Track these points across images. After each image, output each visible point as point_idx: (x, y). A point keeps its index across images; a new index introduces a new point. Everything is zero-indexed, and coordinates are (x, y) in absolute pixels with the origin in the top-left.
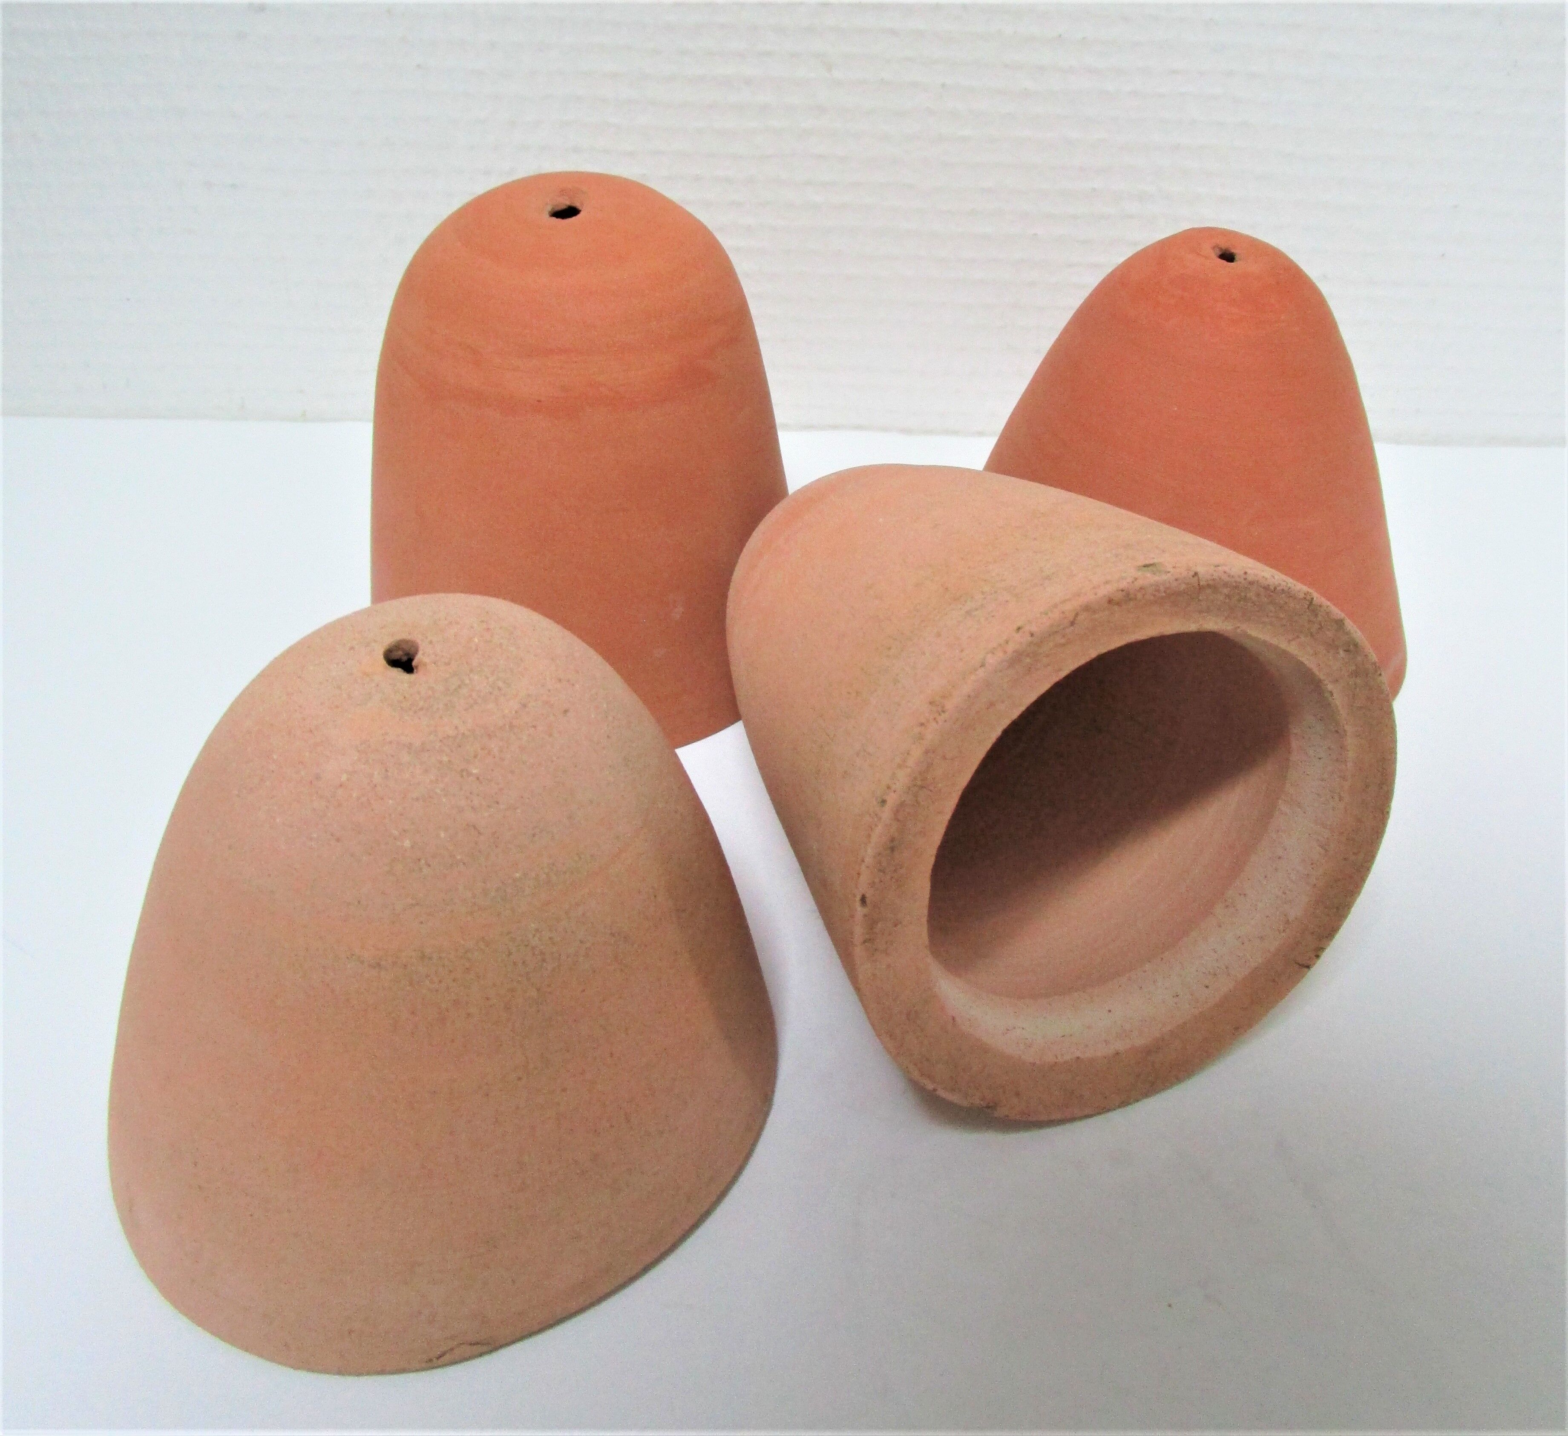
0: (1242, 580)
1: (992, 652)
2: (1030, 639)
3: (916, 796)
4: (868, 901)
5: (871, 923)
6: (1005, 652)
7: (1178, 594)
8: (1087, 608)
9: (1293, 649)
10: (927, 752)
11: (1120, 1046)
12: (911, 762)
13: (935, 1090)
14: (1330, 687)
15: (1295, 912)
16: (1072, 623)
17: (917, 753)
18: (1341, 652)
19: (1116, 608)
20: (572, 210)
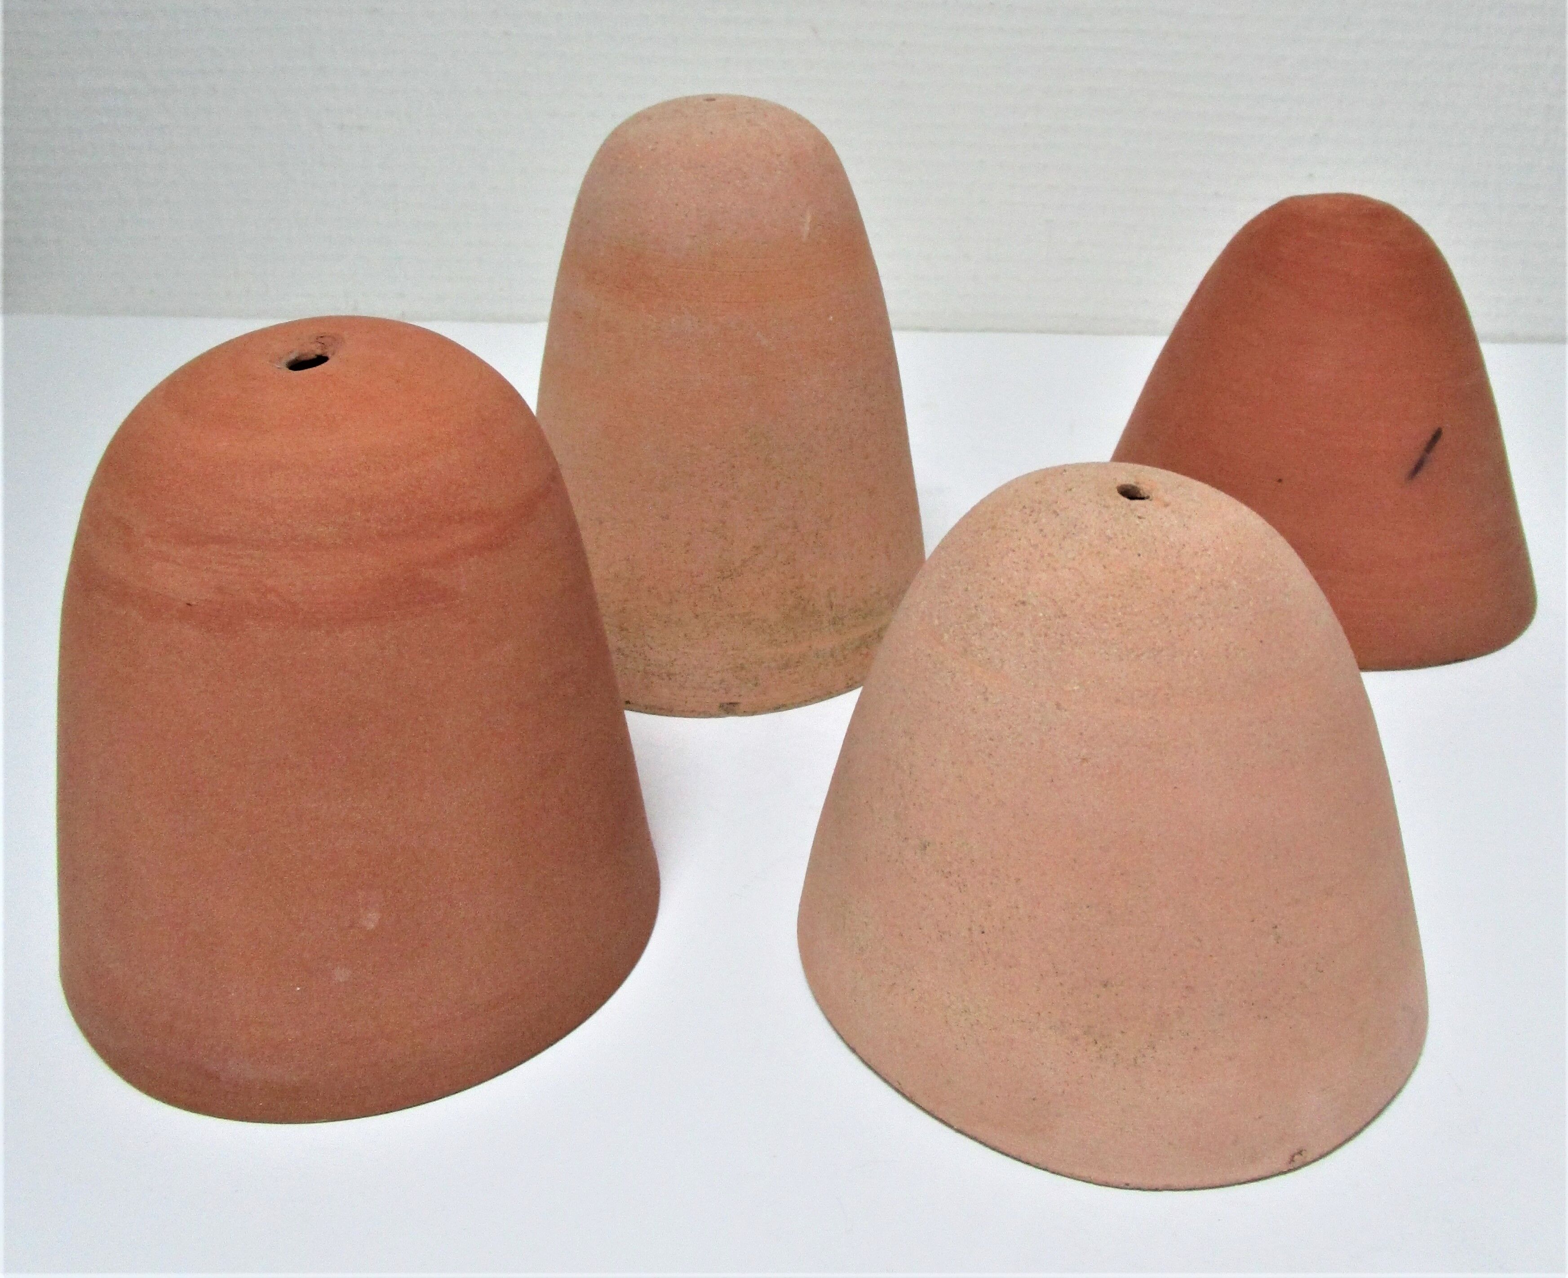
20: (321, 359)
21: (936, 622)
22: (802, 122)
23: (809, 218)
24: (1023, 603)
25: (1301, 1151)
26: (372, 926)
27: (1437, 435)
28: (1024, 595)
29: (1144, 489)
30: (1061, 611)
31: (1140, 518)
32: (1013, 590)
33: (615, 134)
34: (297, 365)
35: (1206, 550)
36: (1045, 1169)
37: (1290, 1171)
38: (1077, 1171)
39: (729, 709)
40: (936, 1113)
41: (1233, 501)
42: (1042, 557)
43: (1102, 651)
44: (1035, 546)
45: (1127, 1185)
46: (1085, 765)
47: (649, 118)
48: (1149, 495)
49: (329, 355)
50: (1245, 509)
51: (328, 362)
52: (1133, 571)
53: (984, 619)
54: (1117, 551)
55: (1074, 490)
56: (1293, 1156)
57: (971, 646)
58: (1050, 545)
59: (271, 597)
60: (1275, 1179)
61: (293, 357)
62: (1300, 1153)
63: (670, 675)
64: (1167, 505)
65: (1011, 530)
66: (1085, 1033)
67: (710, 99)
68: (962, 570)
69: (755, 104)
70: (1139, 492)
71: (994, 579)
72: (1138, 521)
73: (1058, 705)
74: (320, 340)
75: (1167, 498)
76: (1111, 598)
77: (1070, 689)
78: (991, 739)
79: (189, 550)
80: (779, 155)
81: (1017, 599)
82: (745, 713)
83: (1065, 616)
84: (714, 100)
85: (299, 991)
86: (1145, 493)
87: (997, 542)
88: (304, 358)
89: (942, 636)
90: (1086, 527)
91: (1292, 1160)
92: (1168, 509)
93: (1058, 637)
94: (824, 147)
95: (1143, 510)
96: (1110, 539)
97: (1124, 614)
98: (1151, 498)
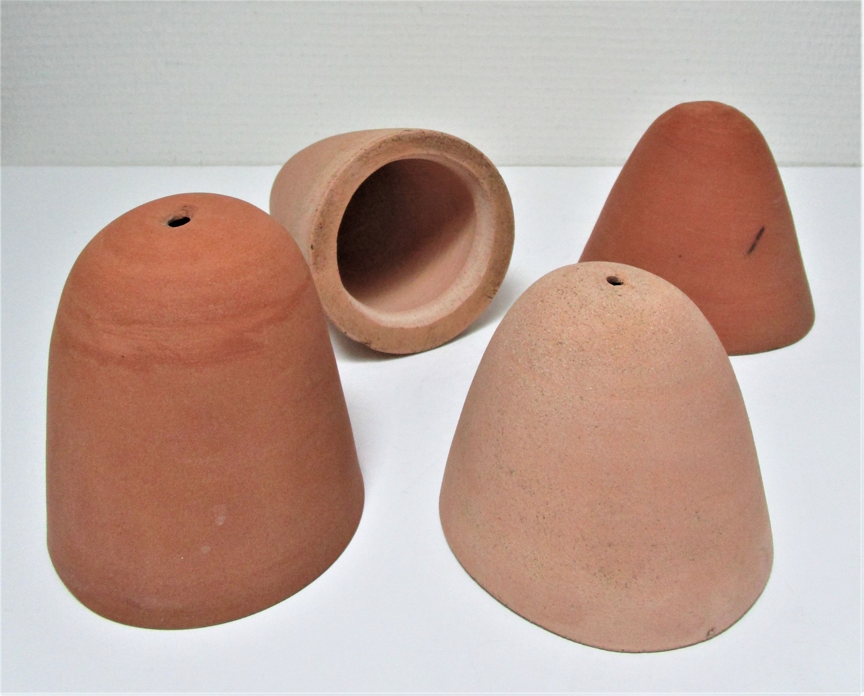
0: (441, 136)
1: (352, 157)
2: (365, 151)
3: (328, 207)
4: (313, 247)
5: (316, 256)
6: (356, 156)
7: (418, 139)
8: (384, 142)
9: (465, 164)
10: (331, 190)
11: (419, 325)
12: (326, 194)
13: (346, 333)
14: (482, 181)
15: (482, 274)
16: (380, 147)
17: (327, 191)
18: (484, 167)
19: (395, 142)
20: (186, 221)
21: (514, 352)
24: (561, 343)
25: (713, 629)
26: (221, 523)
27: (762, 230)
28: (561, 339)
29: (620, 278)
30: (581, 348)
31: (620, 295)
32: (555, 336)
34: (174, 224)
35: (655, 312)
36: (580, 643)
37: (707, 640)
38: (596, 644)
40: (520, 614)
41: (666, 283)
42: (570, 318)
43: (603, 369)
44: (566, 312)
45: (623, 650)
46: (596, 429)
48: (623, 282)
49: (190, 217)
50: (672, 287)
51: (190, 222)
52: (619, 325)
53: (540, 351)
54: (609, 315)
55: (584, 280)
56: (709, 632)
57: (533, 366)
58: (574, 311)
59: (167, 352)
60: (699, 645)
61: (170, 218)
62: (712, 630)
64: (633, 288)
65: (552, 303)
66: (599, 571)
68: (527, 324)
70: (618, 280)
71: (545, 329)
72: (619, 298)
73: (581, 398)
74: (184, 208)
75: (634, 284)
76: (607, 340)
77: (587, 389)
78: (546, 416)
79: (122, 327)
81: (557, 341)
83: (583, 350)
85: (182, 559)
86: (620, 280)
87: (545, 309)
88: (176, 219)
89: (517, 360)
90: (592, 301)
91: (708, 634)
92: (634, 290)
93: (580, 361)
95: (621, 291)
96: (605, 308)
97: (615, 349)
98: (624, 284)
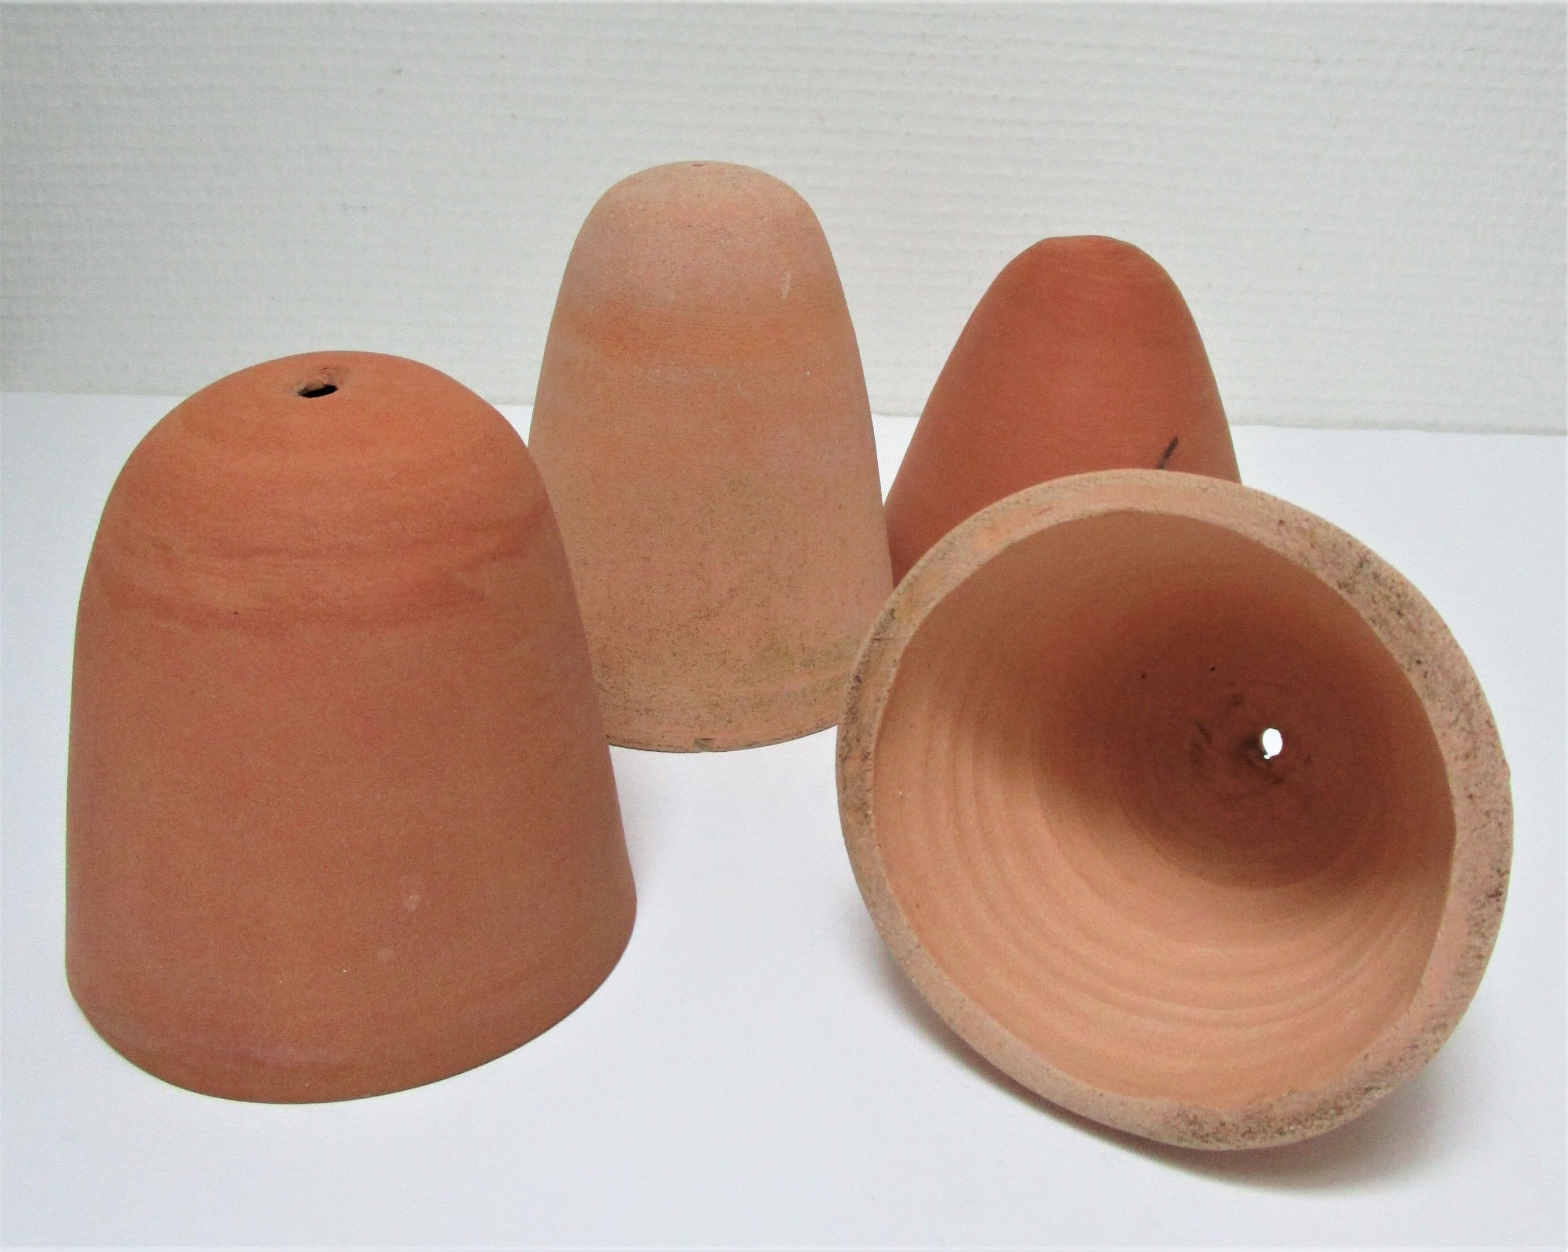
20: (329, 389)
22: (783, 186)
23: (789, 276)
26: (413, 908)
27: (1174, 444)
33: (607, 195)
34: (310, 394)
39: (704, 744)
47: (640, 181)
49: (337, 385)
51: (336, 392)
61: (305, 385)
63: (648, 710)
67: (697, 165)
69: (740, 170)
74: (327, 372)
80: (762, 218)
82: (719, 749)
84: (701, 166)
85: (345, 974)
88: (313, 387)
94: (805, 212)
